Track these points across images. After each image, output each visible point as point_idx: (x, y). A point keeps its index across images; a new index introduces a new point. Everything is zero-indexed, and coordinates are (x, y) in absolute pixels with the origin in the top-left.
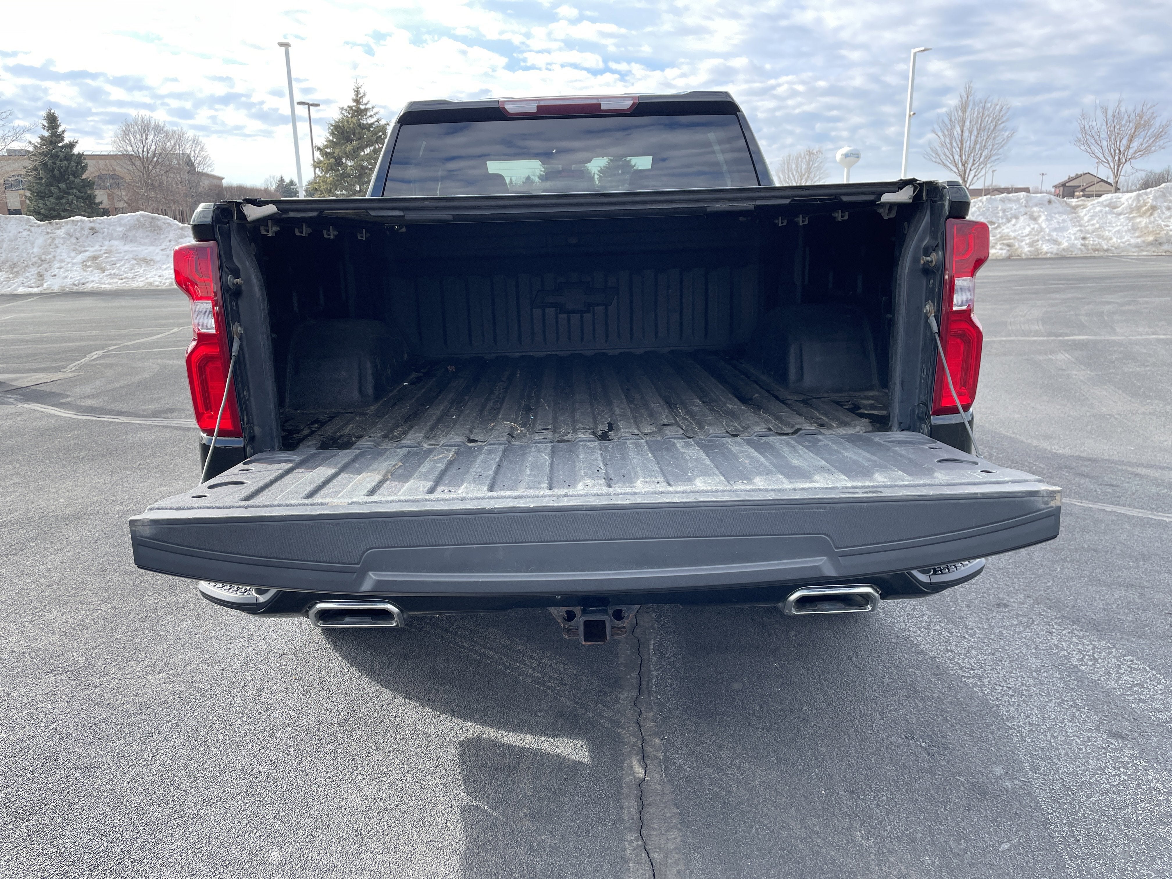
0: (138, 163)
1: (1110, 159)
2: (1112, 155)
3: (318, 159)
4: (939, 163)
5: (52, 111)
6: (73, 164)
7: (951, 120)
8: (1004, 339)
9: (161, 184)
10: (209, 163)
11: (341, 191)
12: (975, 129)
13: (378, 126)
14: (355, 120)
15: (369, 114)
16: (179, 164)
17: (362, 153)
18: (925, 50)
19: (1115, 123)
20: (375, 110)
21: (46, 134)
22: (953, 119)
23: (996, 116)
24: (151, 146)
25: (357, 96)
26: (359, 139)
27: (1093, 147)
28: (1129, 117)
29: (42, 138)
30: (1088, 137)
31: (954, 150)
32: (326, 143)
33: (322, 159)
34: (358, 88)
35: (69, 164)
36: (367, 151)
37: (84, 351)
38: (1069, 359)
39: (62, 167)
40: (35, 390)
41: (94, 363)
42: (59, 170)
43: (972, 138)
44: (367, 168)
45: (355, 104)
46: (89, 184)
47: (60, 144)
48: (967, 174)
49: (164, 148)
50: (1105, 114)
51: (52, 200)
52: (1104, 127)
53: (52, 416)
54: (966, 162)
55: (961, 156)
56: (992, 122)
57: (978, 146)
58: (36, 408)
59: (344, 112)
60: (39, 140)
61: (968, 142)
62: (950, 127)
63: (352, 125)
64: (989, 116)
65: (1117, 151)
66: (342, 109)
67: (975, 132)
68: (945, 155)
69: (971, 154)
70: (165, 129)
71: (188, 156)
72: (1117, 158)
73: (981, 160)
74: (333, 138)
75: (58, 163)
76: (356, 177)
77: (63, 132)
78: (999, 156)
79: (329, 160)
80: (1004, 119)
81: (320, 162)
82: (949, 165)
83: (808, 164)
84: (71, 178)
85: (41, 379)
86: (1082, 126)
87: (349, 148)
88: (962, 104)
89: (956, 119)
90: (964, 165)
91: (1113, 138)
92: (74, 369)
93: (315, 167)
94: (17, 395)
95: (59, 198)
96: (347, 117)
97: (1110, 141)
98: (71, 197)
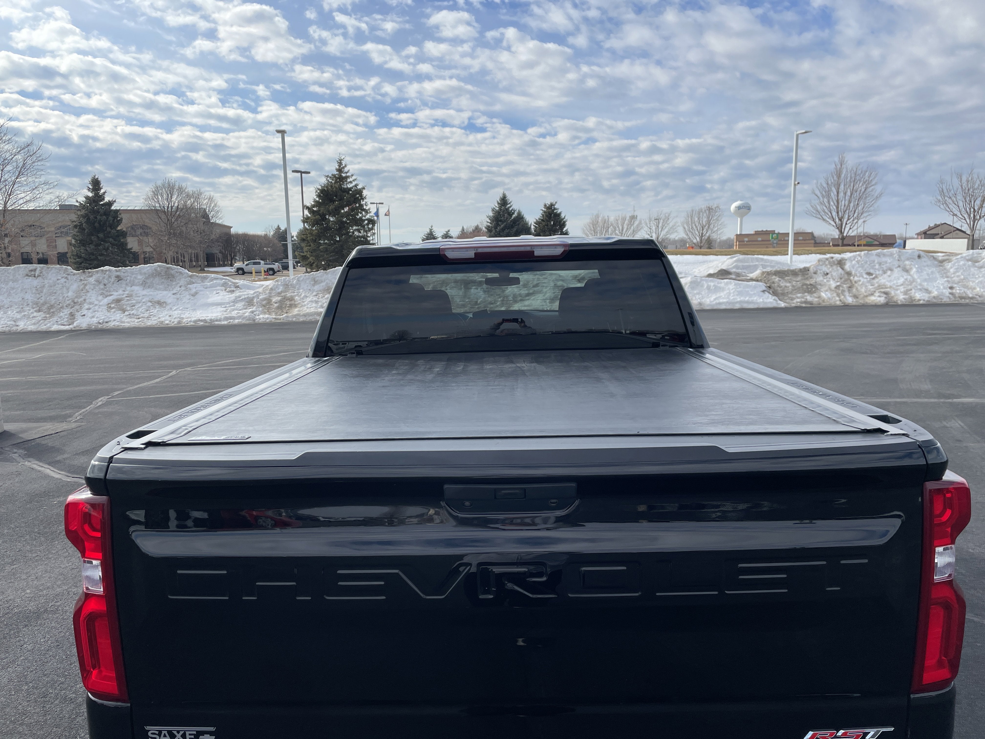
0: (163, 217)
1: (966, 216)
2: (967, 212)
3: (307, 215)
4: (820, 219)
5: (96, 177)
6: (111, 218)
7: (828, 184)
8: (898, 400)
9: (181, 233)
10: (220, 216)
11: (324, 241)
12: (849, 190)
13: (356, 190)
14: (337, 186)
15: (349, 180)
16: (196, 217)
17: (343, 211)
18: (806, 132)
19: (969, 187)
20: (354, 178)
21: (90, 195)
22: (830, 182)
23: (866, 181)
24: (174, 204)
25: (340, 166)
26: (340, 200)
27: (950, 206)
28: (981, 182)
29: (87, 198)
30: (946, 198)
31: (831, 208)
32: (313, 203)
33: (309, 215)
34: (341, 160)
35: (107, 218)
36: (346, 209)
37: (93, 396)
38: (962, 427)
39: (101, 221)
40: (38, 444)
41: (97, 411)
42: (99, 223)
43: (847, 198)
44: (346, 222)
45: (338, 173)
46: (123, 234)
47: (102, 203)
48: (843, 227)
49: (185, 205)
50: (959, 180)
51: (92, 247)
52: (960, 190)
53: (47, 477)
54: (842, 217)
55: (838, 213)
56: (863, 185)
57: (852, 205)
58: (35, 466)
59: (328, 179)
60: (84, 199)
61: (843, 202)
62: (827, 189)
63: (334, 189)
64: (860, 181)
65: (972, 210)
66: (327, 176)
67: (849, 193)
68: (824, 211)
69: (846, 211)
70: (186, 191)
71: (205, 210)
72: (972, 215)
73: (855, 215)
74: (319, 199)
75: (99, 217)
76: (336, 230)
77: (104, 193)
78: (870, 213)
79: (315, 216)
80: (873, 183)
81: (308, 218)
82: (828, 220)
83: (708, 218)
84: (109, 229)
85: (47, 430)
86: (941, 189)
87: (332, 207)
88: (837, 171)
89: (832, 183)
90: (840, 220)
91: (968, 199)
92: (78, 418)
93: (304, 222)
94: (22, 449)
95: (97, 245)
96: (331, 182)
97: (966, 201)
98: (107, 245)
